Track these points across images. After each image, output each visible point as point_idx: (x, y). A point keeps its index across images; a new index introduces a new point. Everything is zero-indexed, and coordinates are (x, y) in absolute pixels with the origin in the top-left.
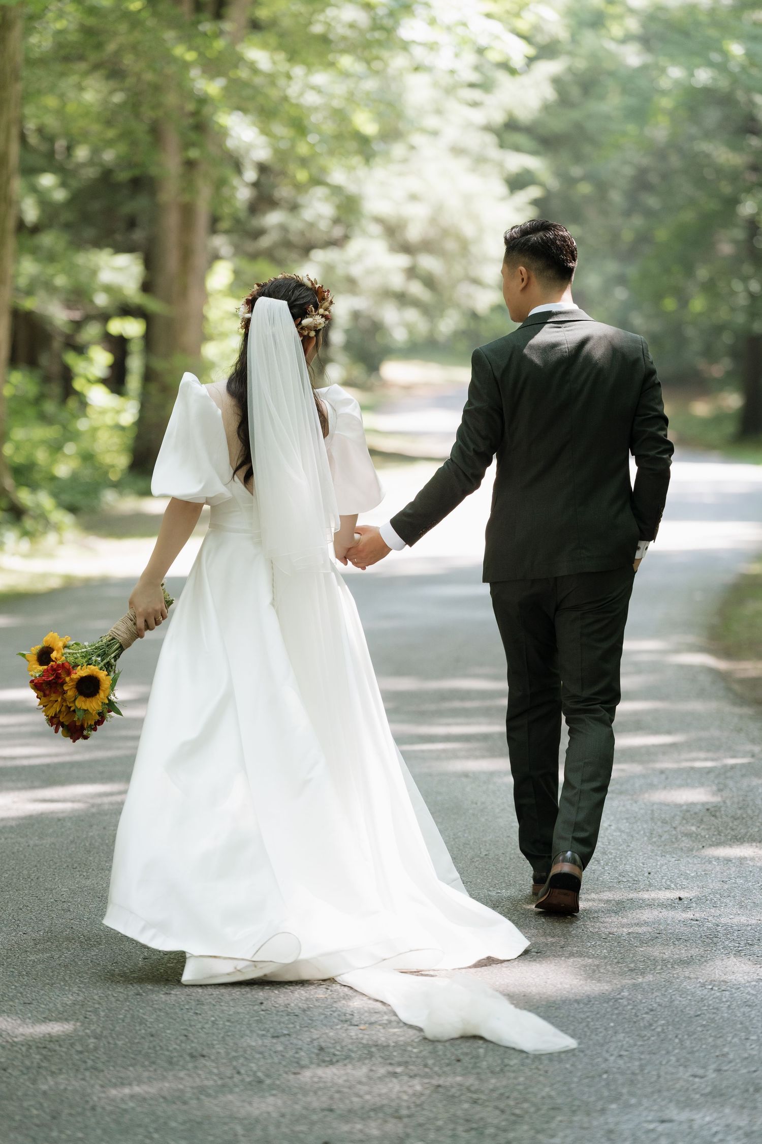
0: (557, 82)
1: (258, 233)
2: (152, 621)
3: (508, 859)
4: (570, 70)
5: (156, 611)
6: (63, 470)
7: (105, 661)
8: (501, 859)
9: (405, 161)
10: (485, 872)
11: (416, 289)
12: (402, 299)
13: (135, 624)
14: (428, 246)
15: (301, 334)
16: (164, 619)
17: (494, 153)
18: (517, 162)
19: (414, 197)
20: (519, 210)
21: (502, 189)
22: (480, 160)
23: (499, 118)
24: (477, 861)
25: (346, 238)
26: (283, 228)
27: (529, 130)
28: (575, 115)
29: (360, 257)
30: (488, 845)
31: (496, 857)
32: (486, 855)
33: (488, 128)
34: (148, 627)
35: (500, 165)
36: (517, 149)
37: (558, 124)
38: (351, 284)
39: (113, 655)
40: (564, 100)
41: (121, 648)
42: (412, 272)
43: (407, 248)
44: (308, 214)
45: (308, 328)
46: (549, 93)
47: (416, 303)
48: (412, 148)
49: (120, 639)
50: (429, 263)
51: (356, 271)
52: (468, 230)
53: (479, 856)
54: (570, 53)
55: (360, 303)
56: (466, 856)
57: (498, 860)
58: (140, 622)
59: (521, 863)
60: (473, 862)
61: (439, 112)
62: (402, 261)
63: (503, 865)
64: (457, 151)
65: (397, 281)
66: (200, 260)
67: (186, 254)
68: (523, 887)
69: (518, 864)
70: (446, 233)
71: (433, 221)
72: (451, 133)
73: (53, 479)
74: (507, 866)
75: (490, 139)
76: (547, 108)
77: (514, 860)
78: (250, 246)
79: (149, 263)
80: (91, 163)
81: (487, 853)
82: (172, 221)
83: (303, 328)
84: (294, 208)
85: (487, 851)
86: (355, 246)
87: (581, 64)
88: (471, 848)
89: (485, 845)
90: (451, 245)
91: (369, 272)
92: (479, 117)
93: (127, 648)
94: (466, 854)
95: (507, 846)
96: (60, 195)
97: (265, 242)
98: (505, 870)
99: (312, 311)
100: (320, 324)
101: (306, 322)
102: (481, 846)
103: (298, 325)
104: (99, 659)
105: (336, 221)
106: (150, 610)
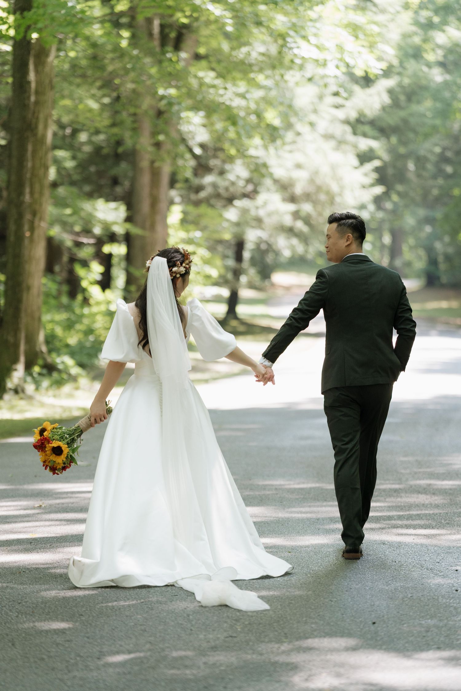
0: (390, 92)
1: (199, 189)
2: (98, 420)
3: (426, 599)
4: (400, 85)
5: (100, 415)
6: (73, 340)
7: (72, 437)
8: (422, 599)
9: (294, 142)
10: (414, 608)
11: (300, 225)
12: (290, 231)
13: (90, 420)
14: (307, 197)
15: (171, 275)
16: (105, 418)
17: (351, 138)
18: (365, 144)
19: (299, 166)
20: (366, 175)
21: (355, 162)
22: (341, 143)
23: (353, 115)
24: (407, 600)
25: (255, 192)
26: (215, 186)
27: (372, 123)
28: (402, 114)
29: (265, 204)
30: (410, 590)
31: (418, 598)
32: (411, 596)
33: (347, 122)
34: (96, 422)
35: (355, 146)
36: (365, 135)
37: (392, 120)
38: (259, 222)
39: (76, 435)
40: (396, 104)
41: (82, 432)
42: (296, 215)
43: (293, 199)
44: (231, 177)
45: (175, 272)
46: (387, 100)
47: (299, 235)
48: (299, 134)
49: (81, 427)
50: (307, 208)
51: (262, 213)
52: (335, 188)
53: (407, 597)
54: (399, 74)
55: (263, 234)
56: (398, 597)
57: (420, 599)
58: (93, 419)
59: (436, 602)
60: (404, 601)
61: (315, 111)
62: (292, 207)
63: (425, 604)
64: (328, 137)
65: (288, 221)
66: (163, 205)
67: (154, 202)
68: (441, 618)
69: (434, 603)
70: (319, 189)
71: (312, 181)
72: (323, 125)
73: (67, 346)
74: (427, 604)
75: (348, 129)
76: (384, 109)
77: (431, 600)
78: (193, 197)
79: (130, 207)
80: (90, 142)
81: (411, 595)
82: (145, 179)
83: (172, 273)
84: (222, 173)
85: (411, 594)
86: (261, 198)
87: (406, 81)
88: (400, 592)
89: (409, 590)
90: (322, 197)
91: (269, 215)
92: (341, 114)
93: (85, 431)
94: (398, 596)
95: (424, 590)
96: (70, 164)
97: (203, 194)
98: (426, 607)
99: (179, 265)
100: (182, 271)
101: (175, 269)
102: (406, 590)
103: (171, 271)
104: (68, 436)
105: (249, 181)
106: (97, 414)
